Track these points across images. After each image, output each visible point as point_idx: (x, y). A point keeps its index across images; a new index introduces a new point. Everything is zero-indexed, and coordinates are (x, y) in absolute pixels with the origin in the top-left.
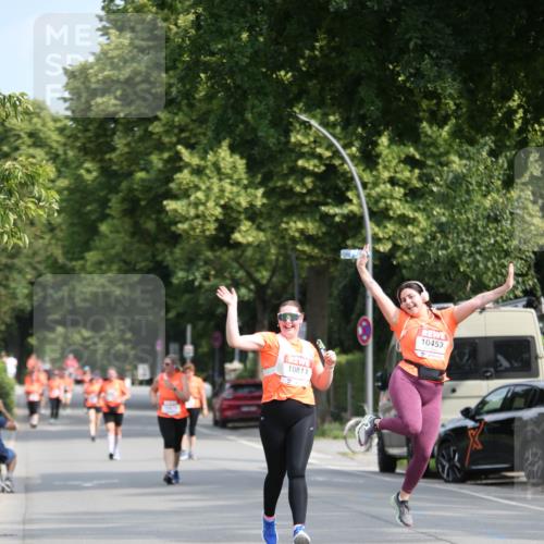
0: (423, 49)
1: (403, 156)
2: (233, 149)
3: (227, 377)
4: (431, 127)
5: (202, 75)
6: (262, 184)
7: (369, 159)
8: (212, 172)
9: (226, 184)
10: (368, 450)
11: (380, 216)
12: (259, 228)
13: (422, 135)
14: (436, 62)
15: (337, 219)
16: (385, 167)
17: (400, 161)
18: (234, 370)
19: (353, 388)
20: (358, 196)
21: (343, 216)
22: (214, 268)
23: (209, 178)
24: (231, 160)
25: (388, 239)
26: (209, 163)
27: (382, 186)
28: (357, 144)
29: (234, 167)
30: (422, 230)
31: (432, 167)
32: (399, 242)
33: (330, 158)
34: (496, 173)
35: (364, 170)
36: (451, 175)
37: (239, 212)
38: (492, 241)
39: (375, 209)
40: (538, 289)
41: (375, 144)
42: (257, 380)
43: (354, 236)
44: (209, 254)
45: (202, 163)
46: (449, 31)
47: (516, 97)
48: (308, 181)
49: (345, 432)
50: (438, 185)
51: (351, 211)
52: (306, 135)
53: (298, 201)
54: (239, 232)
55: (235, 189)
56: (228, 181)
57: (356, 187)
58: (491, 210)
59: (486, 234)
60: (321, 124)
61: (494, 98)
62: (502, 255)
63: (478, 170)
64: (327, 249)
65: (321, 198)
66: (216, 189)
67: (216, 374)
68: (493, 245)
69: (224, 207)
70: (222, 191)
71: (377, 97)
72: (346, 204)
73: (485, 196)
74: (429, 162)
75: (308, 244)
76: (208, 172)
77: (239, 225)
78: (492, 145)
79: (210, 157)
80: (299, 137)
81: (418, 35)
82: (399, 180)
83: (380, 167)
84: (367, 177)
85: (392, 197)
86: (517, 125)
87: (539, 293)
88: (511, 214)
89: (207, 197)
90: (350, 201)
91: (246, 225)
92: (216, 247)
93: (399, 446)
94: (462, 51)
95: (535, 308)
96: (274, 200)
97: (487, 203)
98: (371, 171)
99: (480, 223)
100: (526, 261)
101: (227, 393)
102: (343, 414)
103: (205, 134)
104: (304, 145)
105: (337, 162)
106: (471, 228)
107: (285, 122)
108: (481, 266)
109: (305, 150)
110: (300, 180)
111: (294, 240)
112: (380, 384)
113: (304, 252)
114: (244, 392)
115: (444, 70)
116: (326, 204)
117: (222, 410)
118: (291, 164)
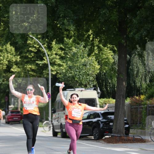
0: (64, 17)
1: (59, 47)
2: (11, 45)
3: (10, 110)
4: (67, 39)
5: (2, 24)
6: (19, 55)
7: (50, 48)
8: (5, 51)
9: (9, 55)
10: (49, 130)
11: (53, 64)
12: (19, 67)
13: (65, 42)
14: (68, 21)
15: (41, 65)
16: (54, 50)
17: (59, 49)
18: (12, 108)
19: (45, 113)
20: (47, 59)
21: (42, 64)
22: (6, 79)
23: (4, 53)
24: (10, 48)
25: (55, 71)
26: (4, 49)
27: (53, 56)
28: (46, 44)
29: (11, 50)
30: (65, 68)
31: (67, 50)
32: (58, 72)
33: (39, 48)
34: (85, 52)
35: (48, 51)
36: (73, 53)
37: (13, 63)
38: (84, 71)
39: (52, 62)
40: (97, 85)
41: (51, 44)
42: (18, 110)
43: (46, 70)
44: (4, 74)
45: (2, 49)
46: (72, 12)
47: (91, 31)
48: (32, 54)
49: (43, 125)
50: (69, 55)
51: (45, 63)
52: (32, 41)
53: (30, 60)
54: (13, 68)
55: (12, 56)
56: (9, 54)
57: (46, 56)
58: (84, 63)
59: (83, 69)
60: (36, 38)
61: (84, 31)
62: (87, 75)
63: (80, 51)
64: (38, 73)
65: (36, 59)
66: (6, 56)
67: (6, 109)
68: (84, 72)
69: (8, 61)
70: (8, 56)
71: (52, 30)
72: (43, 61)
73: (82, 59)
74: (67, 49)
75: (32, 72)
76: (4, 51)
77: (13, 66)
78: (84, 45)
79: (4, 47)
80: (29, 42)
81: (63, 13)
82: (58, 54)
83: (53, 50)
84: (49, 53)
85: (56, 59)
86: (91, 39)
87: (97, 86)
88: (90, 64)
89: (4, 58)
90: (44, 60)
91: (15, 66)
92: (6, 72)
93: (58, 129)
94: (75, 18)
95: (96, 90)
96: (23, 59)
97: (83, 61)
98: (50, 51)
99: (81, 66)
100: (93, 77)
101: (9, 114)
102: (43, 120)
103: (3, 40)
104: (31, 44)
105: (41, 49)
106: (78, 68)
107: (26, 37)
108: (81, 78)
109: (31, 45)
110: (30, 54)
111: (28, 71)
112: (53, 112)
113: (31, 74)
114: (14, 114)
115: (70, 23)
116: (37, 61)
117: (8, 119)
118: (27, 49)
